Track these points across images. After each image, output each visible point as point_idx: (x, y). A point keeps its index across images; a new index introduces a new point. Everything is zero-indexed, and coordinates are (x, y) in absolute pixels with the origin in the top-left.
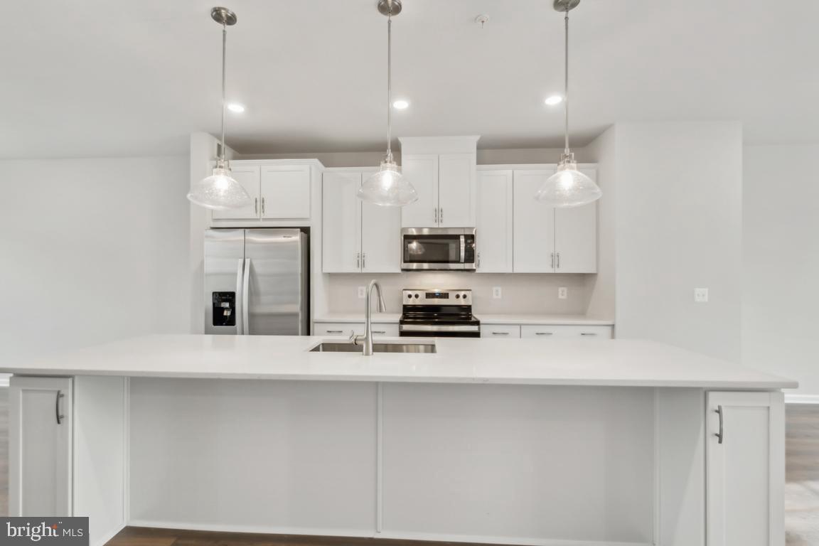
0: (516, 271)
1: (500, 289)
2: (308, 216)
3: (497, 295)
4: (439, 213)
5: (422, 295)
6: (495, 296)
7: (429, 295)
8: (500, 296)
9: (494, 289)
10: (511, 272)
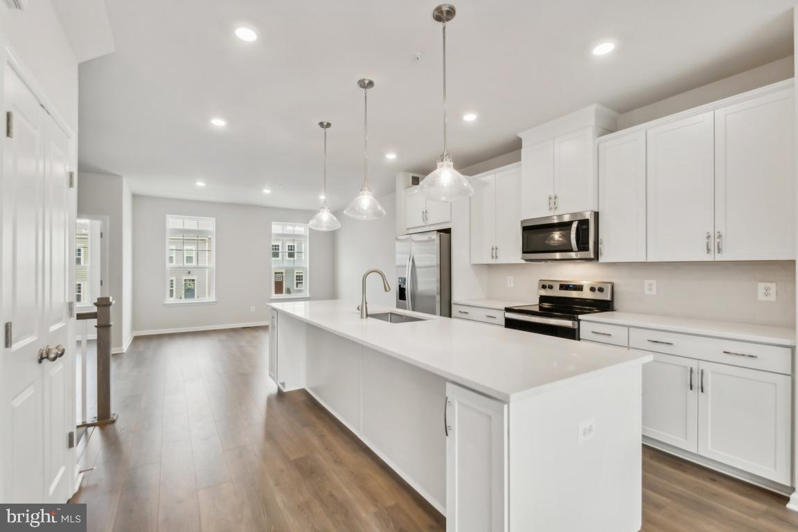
0: (648, 261)
1: (654, 282)
2: (449, 220)
3: (650, 290)
4: (553, 201)
5: (557, 286)
6: (647, 292)
7: (565, 287)
8: (654, 292)
9: (647, 282)
10: (644, 260)
